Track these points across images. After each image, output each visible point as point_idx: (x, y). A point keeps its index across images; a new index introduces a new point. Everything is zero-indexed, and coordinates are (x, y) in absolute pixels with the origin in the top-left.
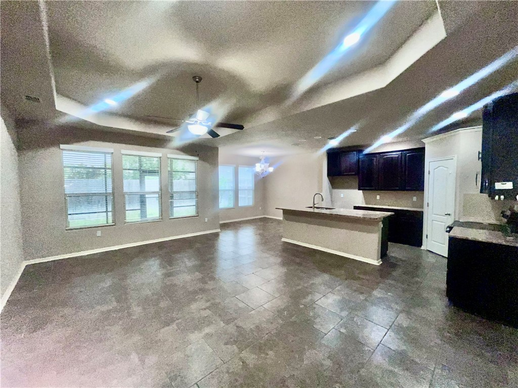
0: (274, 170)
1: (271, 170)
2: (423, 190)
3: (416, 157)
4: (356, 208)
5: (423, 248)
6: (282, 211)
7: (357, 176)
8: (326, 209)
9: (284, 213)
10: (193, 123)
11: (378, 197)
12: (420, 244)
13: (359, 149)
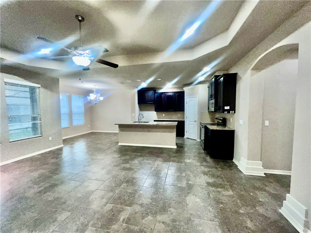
0: (104, 99)
1: (102, 98)
2: (184, 111)
3: (181, 95)
4: (155, 121)
5: (185, 137)
6: (118, 126)
7: (154, 104)
8: (144, 122)
9: (119, 127)
10: (78, 54)
11: (164, 115)
12: (183, 136)
13: (154, 89)
